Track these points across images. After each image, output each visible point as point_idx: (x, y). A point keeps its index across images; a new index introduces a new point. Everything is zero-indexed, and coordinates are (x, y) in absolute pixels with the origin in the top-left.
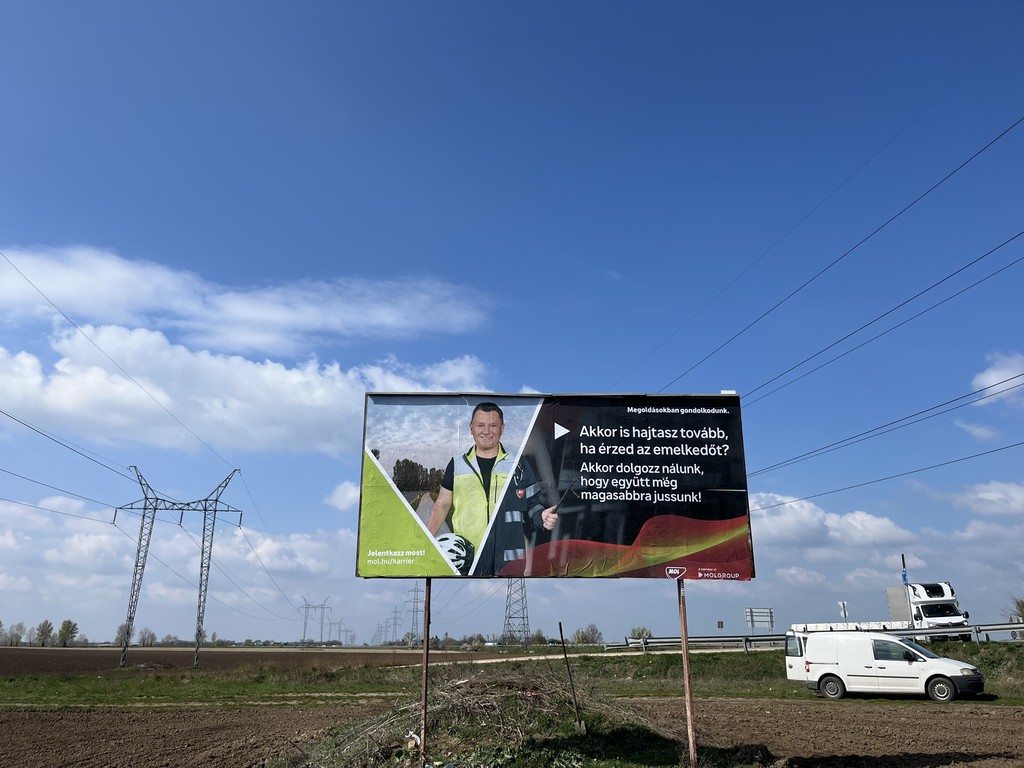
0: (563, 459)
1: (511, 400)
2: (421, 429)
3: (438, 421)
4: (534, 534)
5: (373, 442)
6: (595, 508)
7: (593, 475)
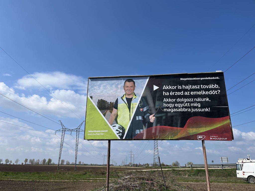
0: (157, 97)
1: (138, 78)
2: (107, 89)
3: (112, 86)
4: (147, 124)
5: (90, 94)
6: (169, 114)
7: (168, 103)
